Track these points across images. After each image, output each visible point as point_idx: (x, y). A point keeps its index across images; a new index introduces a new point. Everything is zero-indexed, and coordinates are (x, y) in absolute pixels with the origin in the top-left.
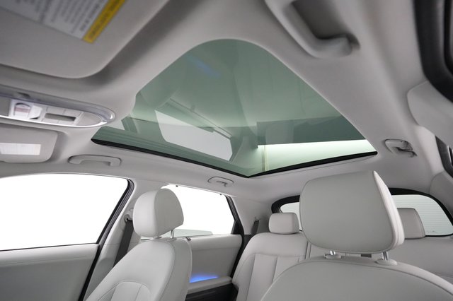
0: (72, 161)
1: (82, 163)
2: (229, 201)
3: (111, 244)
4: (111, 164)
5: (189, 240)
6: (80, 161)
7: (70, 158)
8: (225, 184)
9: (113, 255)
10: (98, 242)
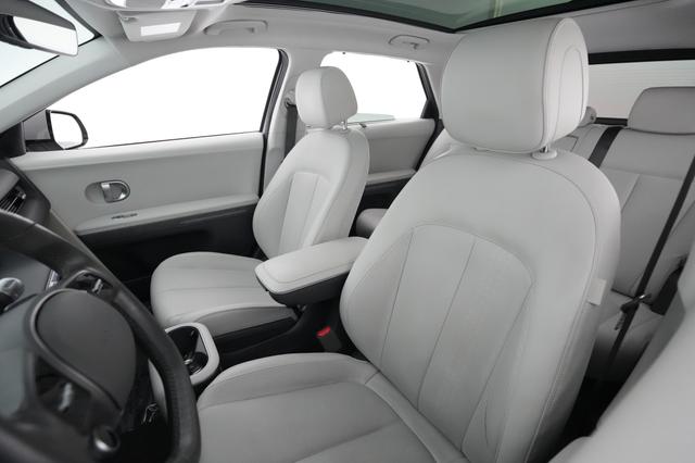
0: (209, 32)
1: (221, 33)
2: (421, 72)
3: (276, 133)
4: (256, 31)
5: (364, 127)
6: (218, 31)
7: (206, 29)
8: (416, 45)
9: (281, 144)
10: (261, 131)
